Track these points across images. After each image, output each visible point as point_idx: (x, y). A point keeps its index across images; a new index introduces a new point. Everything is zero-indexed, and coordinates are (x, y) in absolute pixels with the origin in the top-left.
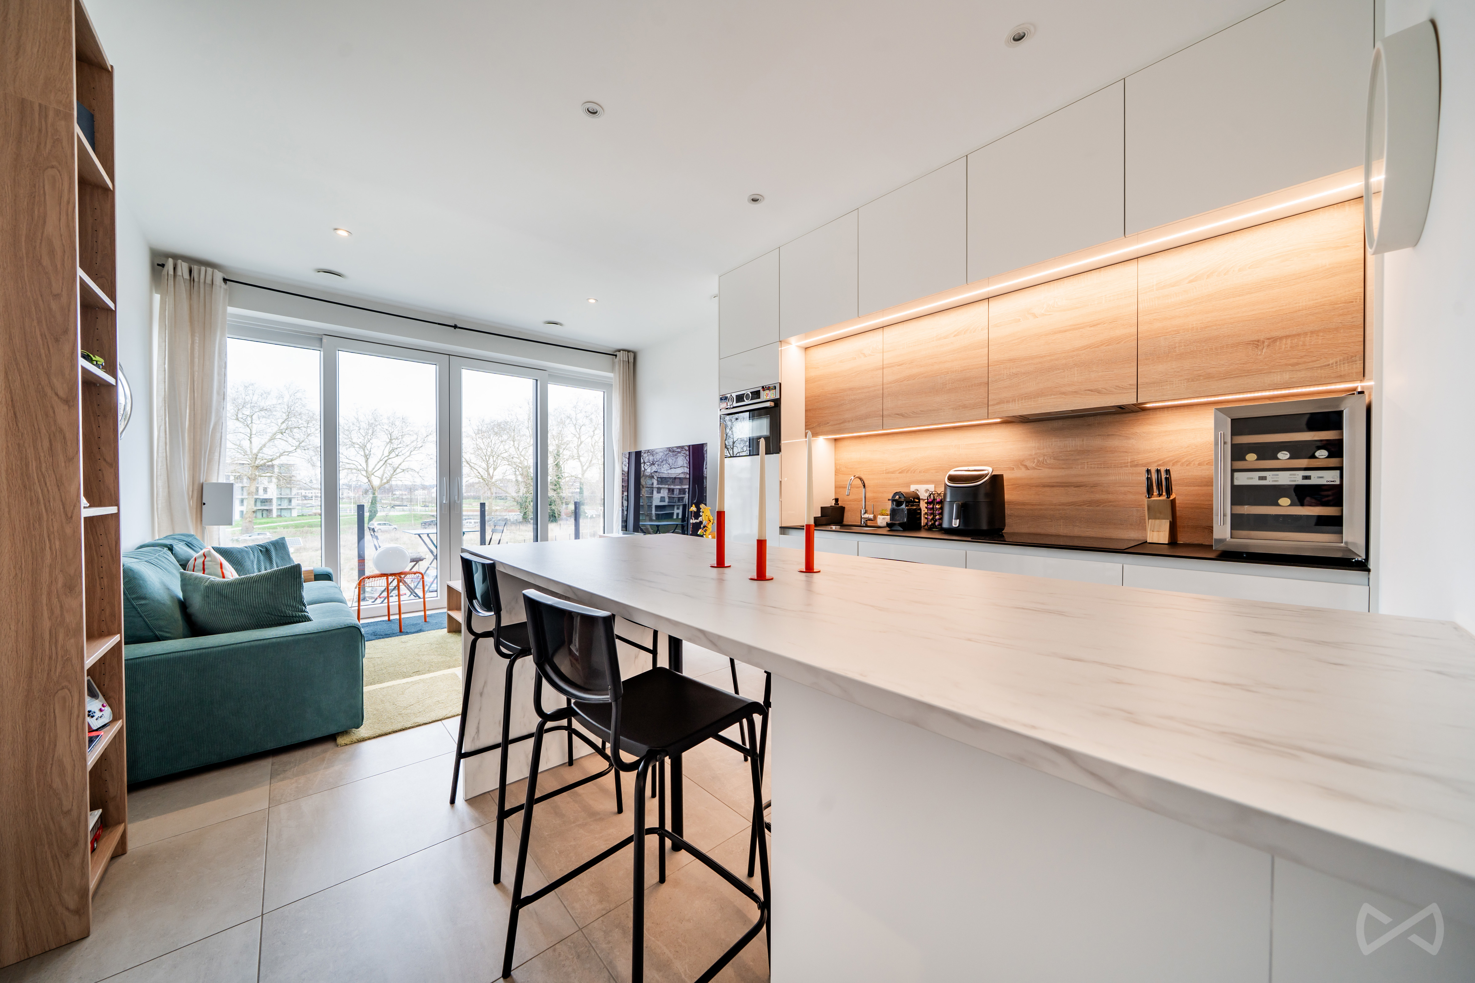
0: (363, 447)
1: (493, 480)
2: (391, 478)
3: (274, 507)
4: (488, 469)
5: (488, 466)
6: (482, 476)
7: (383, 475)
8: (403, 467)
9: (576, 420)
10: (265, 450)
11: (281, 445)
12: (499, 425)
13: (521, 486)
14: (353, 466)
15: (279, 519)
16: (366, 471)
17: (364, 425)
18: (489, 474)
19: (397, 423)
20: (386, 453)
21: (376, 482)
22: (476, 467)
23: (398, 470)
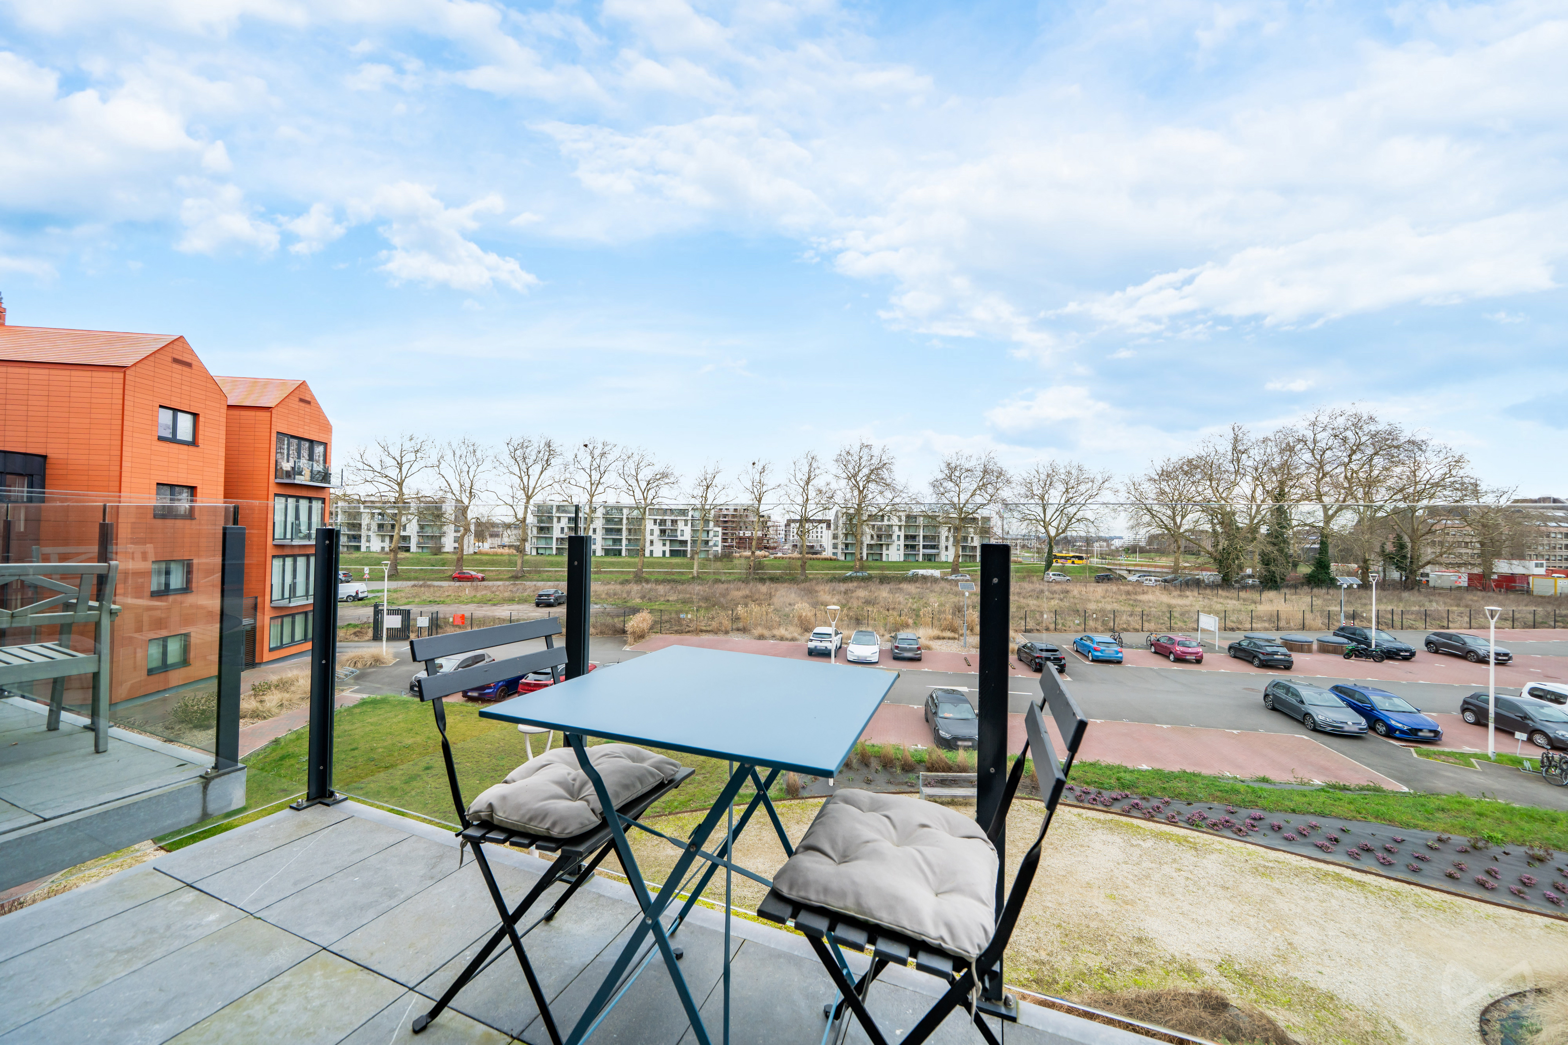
0: (1042, 498)
1: (1182, 530)
2: (1066, 528)
4: (1174, 516)
5: (1174, 513)
6: (1166, 526)
7: (1059, 526)
8: (1077, 516)
11: (979, 499)
12: (1190, 461)
13: (1220, 538)
14: (1032, 517)
16: (1044, 522)
17: (1043, 477)
18: (1175, 523)
19: (1073, 472)
20: (1063, 503)
21: (1053, 532)
22: (1159, 515)
23: (1074, 520)
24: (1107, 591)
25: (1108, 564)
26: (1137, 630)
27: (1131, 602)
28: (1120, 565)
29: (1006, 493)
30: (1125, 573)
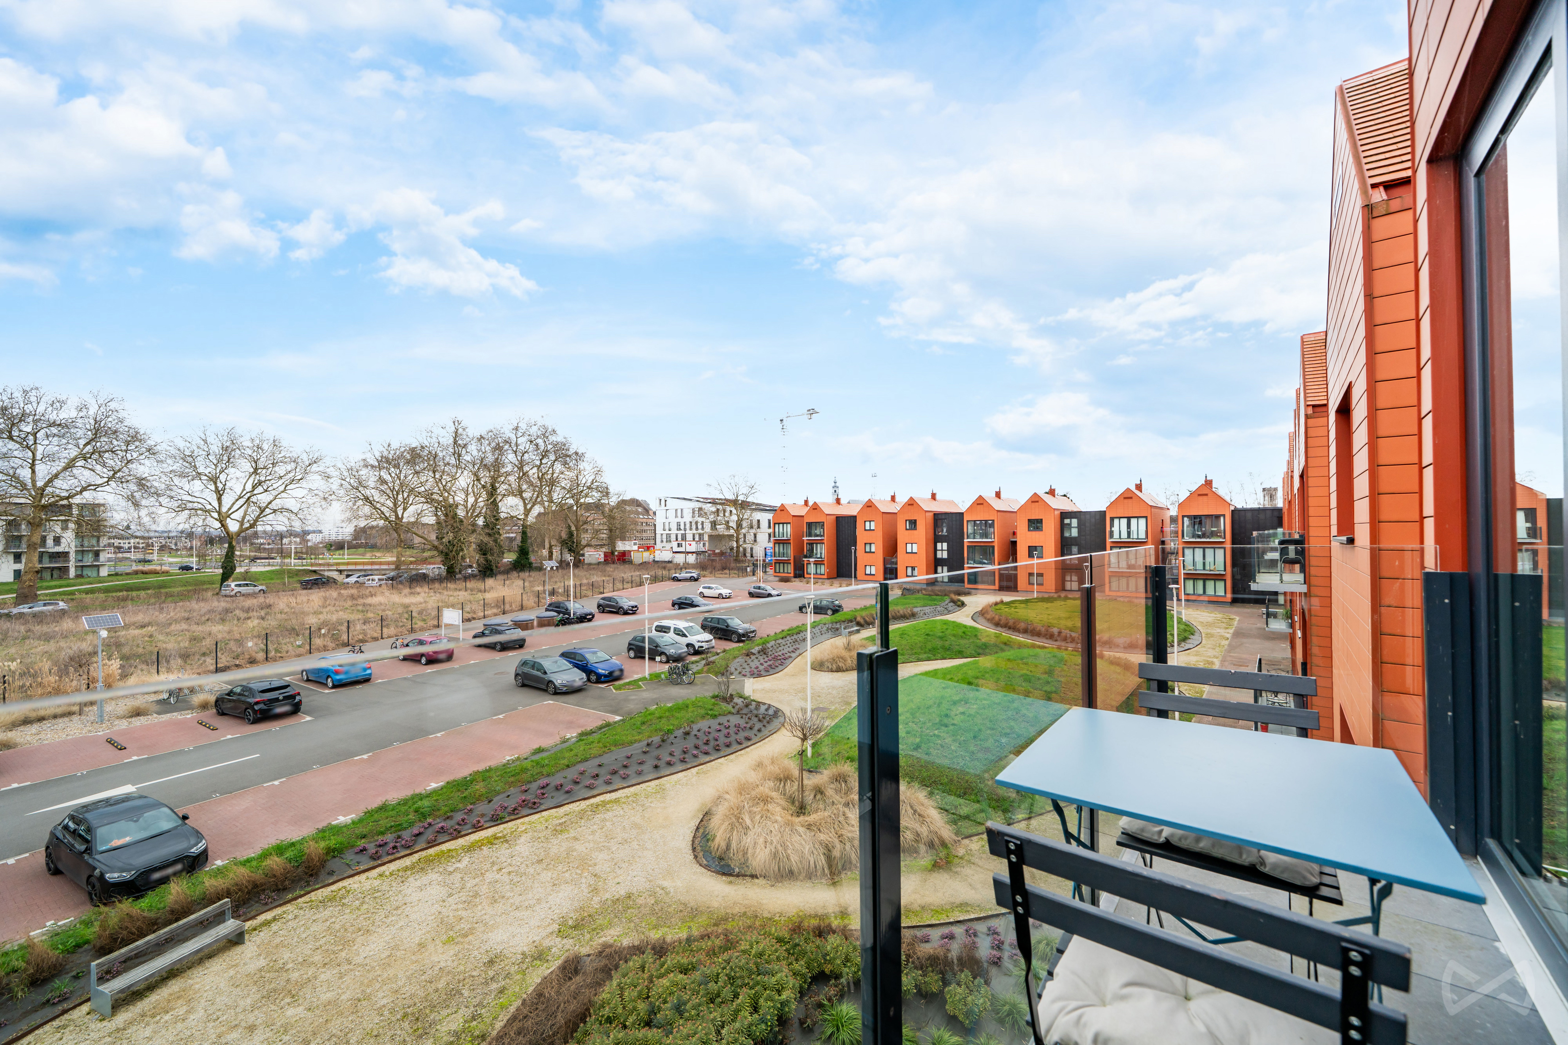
0: (214, 479)
1: (404, 523)
2: (256, 521)
3: (72, 565)
4: (396, 508)
5: (395, 504)
6: (386, 517)
7: (244, 518)
8: (274, 506)
9: (517, 445)
10: (58, 483)
11: (83, 475)
12: (413, 450)
13: (444, 531)
14: (196, 506)
15: (79, 580)
16: (219, 513)
17: (215, 449)
18: (397, 515)
19: (265, 446)
20: (249, 487)
21: (233, 527)
22: (379, 506)
23: (268, 511)
24: (325, 599)
25: (312, 565)
26: (375, 639)
27: (360, 608)
28: (328, 565)
29: (144, 468)
30: (335, 575)
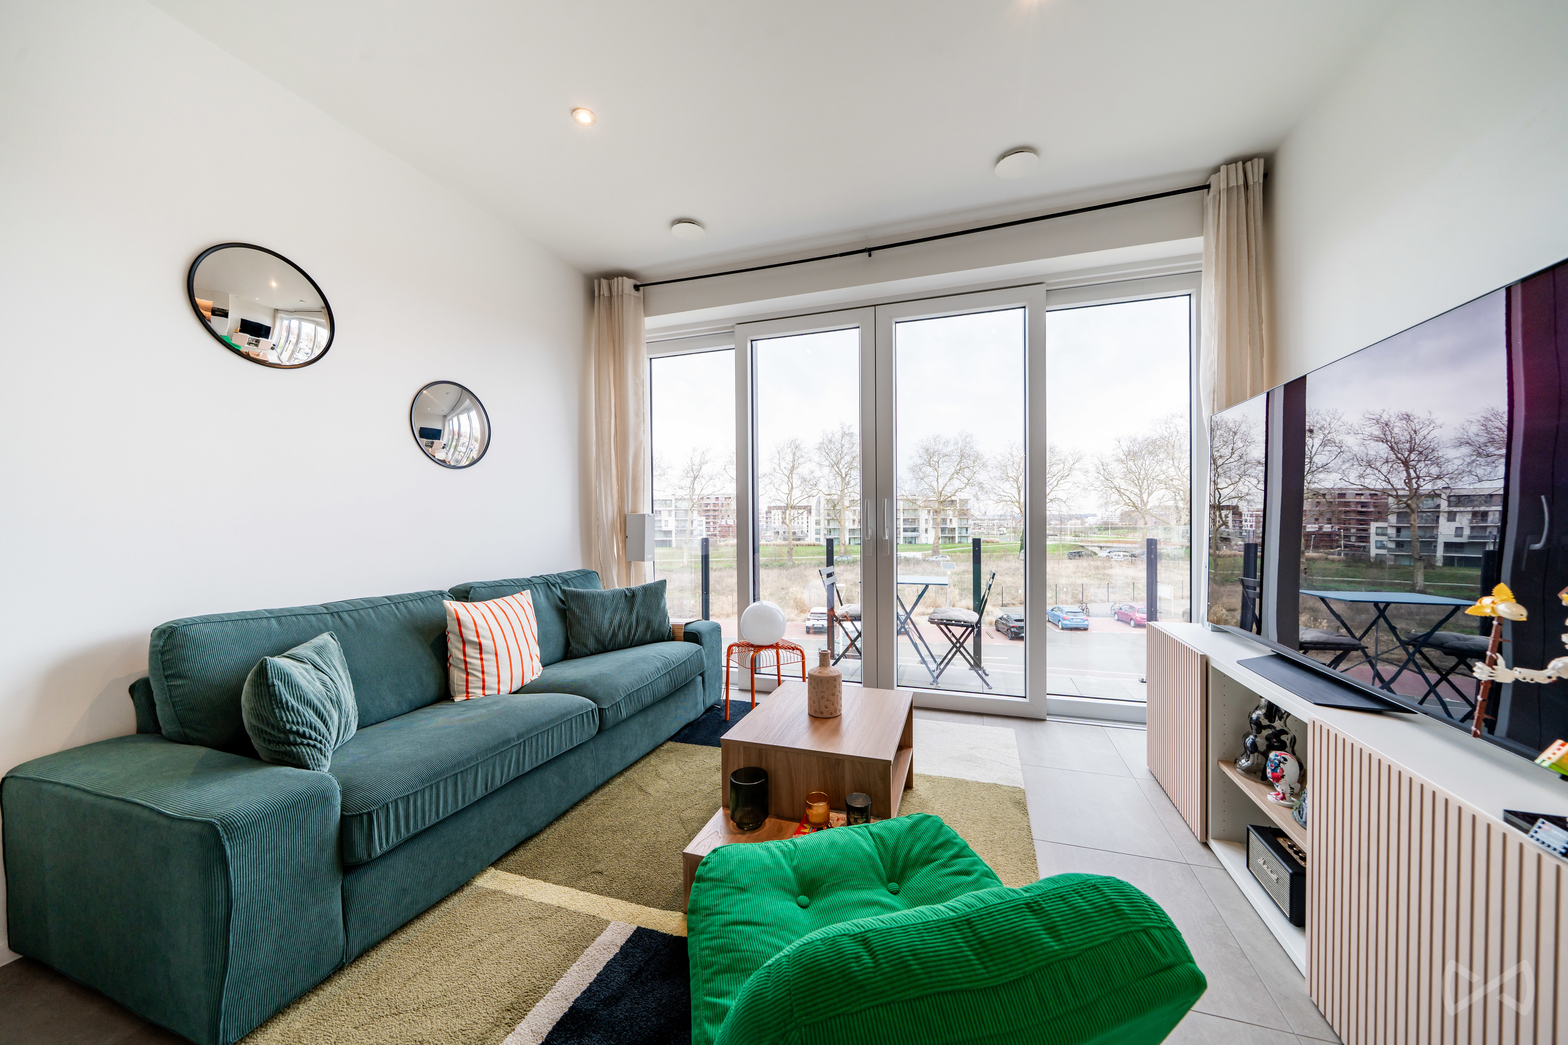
1: (1148, 507)
4: (1141, 494)
5: (1140, 491)
6: (1134, 503)
10: (947, 489)
12: (1154, 442)
13: (1182, 513)
14: (1007, 499)
18: (1142, 500)
22: (1127, 493)
24: (1077, 567)
25: (1081, 541)
26: (1103, 601)
27: (1100, 576)
28: (1092, 542)
29: (982, 476)
30: (1096, 550)
